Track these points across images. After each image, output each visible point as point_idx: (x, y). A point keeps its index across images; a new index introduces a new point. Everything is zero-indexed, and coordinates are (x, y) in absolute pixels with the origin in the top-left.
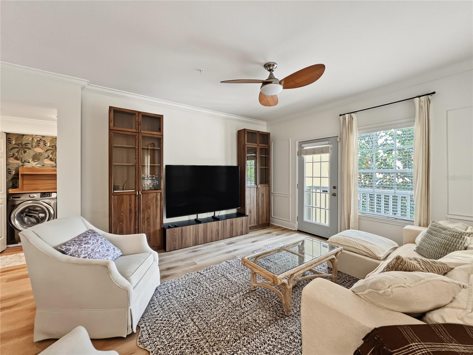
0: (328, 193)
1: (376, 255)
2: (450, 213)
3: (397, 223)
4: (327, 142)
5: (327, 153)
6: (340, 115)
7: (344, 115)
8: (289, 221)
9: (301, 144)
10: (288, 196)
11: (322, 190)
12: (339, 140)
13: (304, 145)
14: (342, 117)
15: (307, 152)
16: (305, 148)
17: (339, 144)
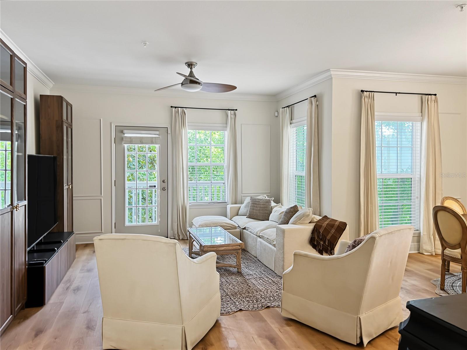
0: (156, 187)
1: (235, 226)
2: (243, 193)
3: (215, 206)
4: (158, 132)
5: (156, 144)
6: (172, 107)
7: (176, 107)
8: (101, 232)
9: (121, 130)
10: (100, 198)
11: (148, 186)
12: (169, 132)
13: (125, 131)
14: (174, 109)
15: (131, 141)
16: (128, 135)
17: (169, 136)
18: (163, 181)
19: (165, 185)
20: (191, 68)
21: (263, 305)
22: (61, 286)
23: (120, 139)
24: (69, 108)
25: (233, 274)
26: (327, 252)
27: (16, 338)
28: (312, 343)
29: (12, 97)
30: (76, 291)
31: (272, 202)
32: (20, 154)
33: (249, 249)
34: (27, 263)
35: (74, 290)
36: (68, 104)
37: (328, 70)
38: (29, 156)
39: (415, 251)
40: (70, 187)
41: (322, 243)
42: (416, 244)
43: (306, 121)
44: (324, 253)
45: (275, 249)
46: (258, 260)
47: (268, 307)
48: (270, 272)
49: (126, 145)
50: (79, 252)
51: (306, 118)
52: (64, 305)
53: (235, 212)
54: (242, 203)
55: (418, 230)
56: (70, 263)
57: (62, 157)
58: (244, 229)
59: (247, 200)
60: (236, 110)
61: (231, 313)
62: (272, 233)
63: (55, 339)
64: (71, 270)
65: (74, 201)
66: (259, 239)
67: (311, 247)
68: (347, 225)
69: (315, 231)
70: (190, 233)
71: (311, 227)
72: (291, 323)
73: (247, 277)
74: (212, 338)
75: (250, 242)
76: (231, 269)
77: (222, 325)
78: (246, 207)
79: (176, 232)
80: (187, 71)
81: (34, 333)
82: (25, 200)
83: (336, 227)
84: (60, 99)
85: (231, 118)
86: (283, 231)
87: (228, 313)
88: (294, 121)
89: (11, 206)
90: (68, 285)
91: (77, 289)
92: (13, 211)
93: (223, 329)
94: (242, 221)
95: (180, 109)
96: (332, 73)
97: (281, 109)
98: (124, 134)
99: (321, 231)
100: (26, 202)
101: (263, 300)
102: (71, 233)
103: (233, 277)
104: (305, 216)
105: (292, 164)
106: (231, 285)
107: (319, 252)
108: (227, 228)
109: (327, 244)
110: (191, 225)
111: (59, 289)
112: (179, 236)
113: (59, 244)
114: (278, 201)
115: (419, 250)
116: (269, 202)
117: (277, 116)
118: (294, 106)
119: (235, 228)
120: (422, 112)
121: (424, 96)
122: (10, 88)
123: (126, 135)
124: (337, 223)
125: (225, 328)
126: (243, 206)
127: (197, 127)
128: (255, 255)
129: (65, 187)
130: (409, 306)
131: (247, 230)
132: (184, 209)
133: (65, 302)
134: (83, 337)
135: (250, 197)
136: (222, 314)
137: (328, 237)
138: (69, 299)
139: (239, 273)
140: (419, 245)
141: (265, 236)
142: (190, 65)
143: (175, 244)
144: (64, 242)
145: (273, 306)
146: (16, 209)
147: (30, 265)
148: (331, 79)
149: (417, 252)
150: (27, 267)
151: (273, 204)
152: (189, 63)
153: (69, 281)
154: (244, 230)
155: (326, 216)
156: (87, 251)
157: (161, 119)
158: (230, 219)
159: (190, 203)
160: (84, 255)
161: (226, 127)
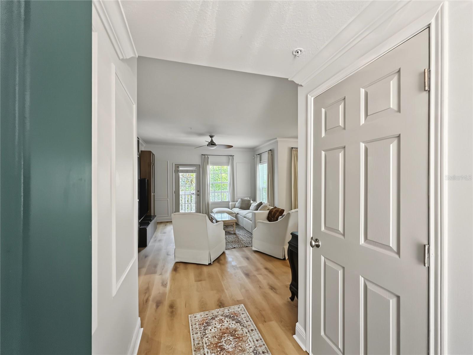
0: (195, 194)
1: (233, 213)
2: (237, 197)
3: (223, 203)
4: (195, 167)
5: (195, 173)
6: (202, 155)
7: (204, 155)
8: (168, 216)
9: (177, 166)
10: (167, 199)
11: (191, 193)
12: (201, 167)
14: (203, 156)
15: (183, 171)
17: (201, 169)
18: (198, 191)
19: (199, 193)
20: (212, 138)
21: (245, 246)
22: (153, 238)
23: (177, 171)
24: (153, 156)
25: (232, 234)
28: (265, 259)
31: (251, 201)
33: (240, 224)
36: (153, 154)
37: (276, 138)
40: (154, 194)
43: (266, 162)
45: (251, 222)
46: (244, 228)
47: (247, 247)
48: (249, 233)
49: (180, 174)
50: (158, 226)
51: (267, 160)
52: (155, 247)
53: (233, 206)
54: (237, 202)
56: (155, 229)
58: (238, 214)
59: (240, 200)
60: (234, 156)
62: (250, 215)
64: (155, 233)
65: (155, 201)
66: (245, 218)
68: (285, 211)
69: (270, 213)
70: (211, 216)
71: (268, 211)
73: (238, 235)
74: (222, 258)
75: (240, 220)
76: (231, 232)
77: (226, 253)
78: (238, 203)
80: (209, 140)
83: (279, 211)
84: (150, 152)
85: (231, 160)
86: (255, 213)
87: (229, 249)
88: (262, 161)
90: (156, 239)
91: (160, 241)
93: (226, 255)
94: (236, 210)
95: (206, 156)
96: (278, 139)
97: (255, 156)
98: (179, 168)
99: (273, 213)
101: (245, 244)
102: (155, 216)
103: (232, 235)
104: (265, 206)
105: (261, 182)
106: (231, 238)
108: (230, 213)
109: (275, 219)
110: (212, 212)
111: (152, 240)
114: (255, 200)
116: (250, 201)
117: (254, 159)
118: (261, 154)
123: (180, 169)
124: (280, 210)
125: (228, 254)
126: (237, 203)
127: (214, 164)
128: (242, 226)
129: (152, 194)
130: (292, 234)
132: (208, 204)
135: (240, 199)
136: (226, 249)
138: (157, 244)
139: (235, 234)
141: (247, 217)
142: (211, 137)
143: (206, 216)
144: (153, 219)
145: (249, 246)
148: (277, 142)
151: (252, 202)
153: (156, 237)
155: (276, 207)
156: (162, 225)
157: (197, 161)
158: (231, 210)
159: (211, 202)
160: (160, 227)
161: (229, 164)
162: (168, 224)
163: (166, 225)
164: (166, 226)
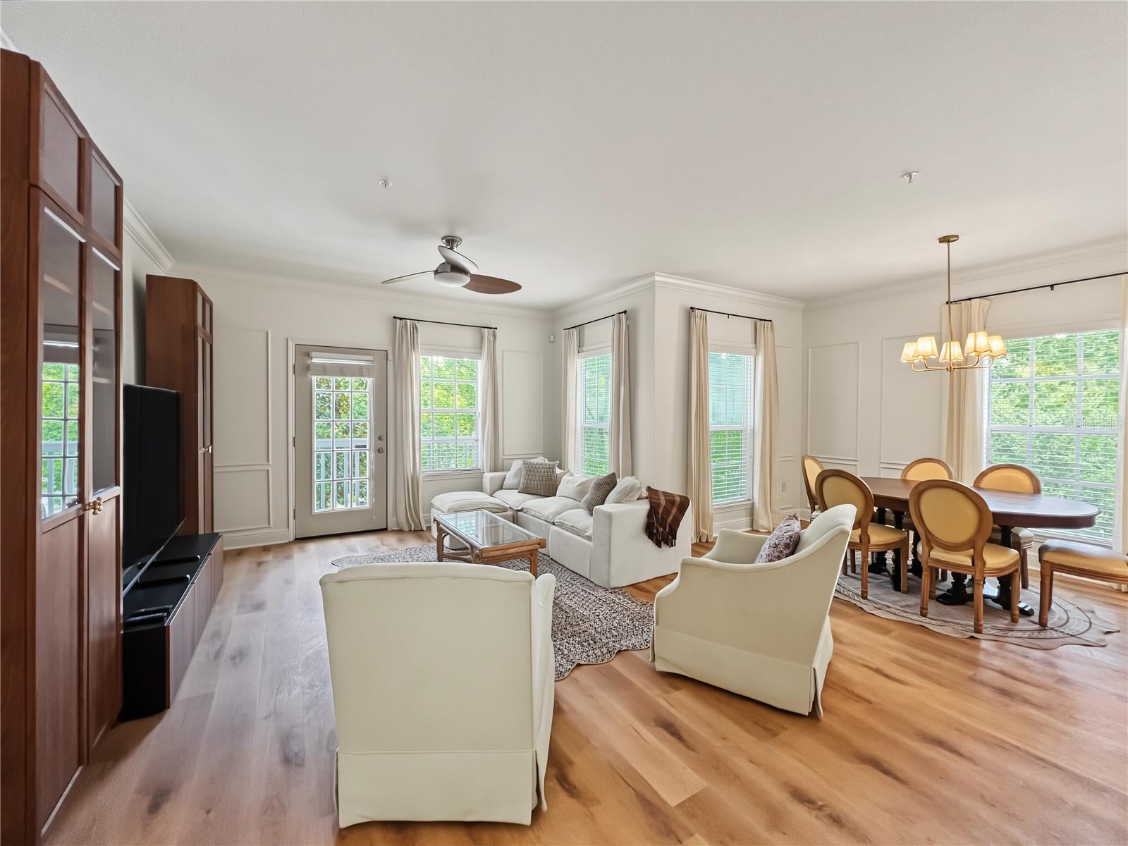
0: (367, 448)
1: (504, 507)
2: (508, 454)
3: (463, 475)
4: (371, 358)
5: (369, 376)
6: (394, 317)
7: (401, 319)
8: (268, 526)
9: (305, 352)
10: (266, 468)
11: (354, 445)
12: (390, 357)
13: (314, 354)
14: (398, 321)
15: (324, 370)
16: (317, 360)
17: (390, 364)
18: (380, 438)
19: (382, 444)
21: (610, 650)
22: (201, 649)
23: (303, 368)
24: (207, 304)
26: (667, 543)
27: (95, 829)
29: (83, 241)
30: (238, 660)
31: (557, 469)
32: (104, 381)
34: (122, 621)
35: (233, 658)
36: (206, 298)
37: (652, 274)
38: (127, 388)
39: (747, 527)
40: (209, 450)
41: (661, 529)
42: (749, 518)
44: (663, 545)
45: (591, 544)
46: (552, 559)
47: (620, 652)
48: (582, 580)
49: (314, 378)
50: (228, 570)
51: (610, 343)
52: (214, 702)
53: (499, 483)
54: (509, 470)
55: (749, 500)
57: (194, 395)
58: (521, 510)
59: (517, 465)
60: (496, 328)
61: (566, 675)
62: (579, 518)
63: (208, 812)
64: (217, 608)
65: (215, 475)
66: (554, 528)
67: (647, 537)
68: (690, 501)
72: (677, 683)
78: (516, 475)
79: (404, 520)
81: (145, 804)
82: (117, 484)
84: (191, 286)
85: (489, 340)
86: (609, 516)
89: (79, 503)
90: (217, 644)
91: (240, 656)
92: (84, 514)
94: (513, 499)
95: (409, 321)
96: (657, 278)
97: (564, 331)
98: (311, 358)
99: (660, 511)
100: (119, 490)
101: (603, 639)
102: (213, 537)
107: (656, 544)
109: (667, 530)
110: (428, 509)
112: (410, 526)
113: (193, 562)
115: (752, 526)
116: (552, 468)
117: (552, 342)
118: (584, 328)
119: (505, 510)
120: (756, 343)
121: (759, 322)
122: (79, 217)
123: (314, 360)
124: (677, 499)
126: (510, 474)
127: (434, 349)
129: (201, 451)
131: (525, 513)
132: (415, 480)
133: (216, 694)
134: (279, 794)
135: (520, 460)
137: (669, 520)
138: (225, 684)
140: (753, 520)
141: (566, 523)
142: (452, 240)
143: (530, 583)
144: (202, 557)
145: (624, 648)
146: (92, 511)
147: (127, 625)
148: (652, 287)
149: (750, 529)
150: (122, 632)
151: (558, 471)
152: (450, 238)
153: (217, 635)
154: (519, 513)
156: (245, 564)
157: (377, 336)
158: (491, 495)
159: (423, 472)
160: (240, 572)
161: (481, 354)
162: (269, 557)
163: (260, 564)
164: (263, 568)
